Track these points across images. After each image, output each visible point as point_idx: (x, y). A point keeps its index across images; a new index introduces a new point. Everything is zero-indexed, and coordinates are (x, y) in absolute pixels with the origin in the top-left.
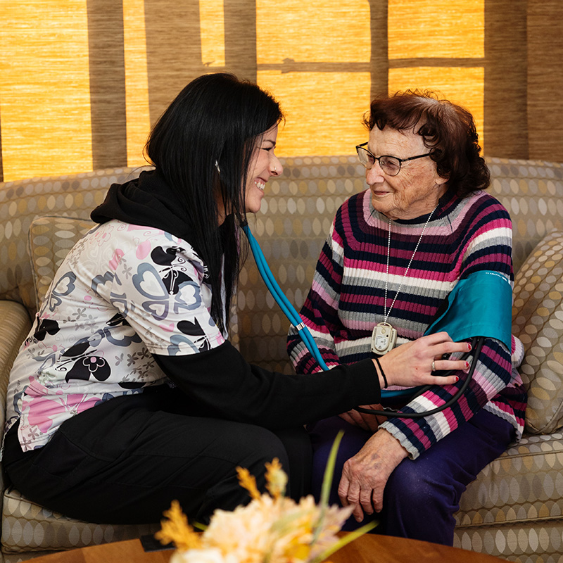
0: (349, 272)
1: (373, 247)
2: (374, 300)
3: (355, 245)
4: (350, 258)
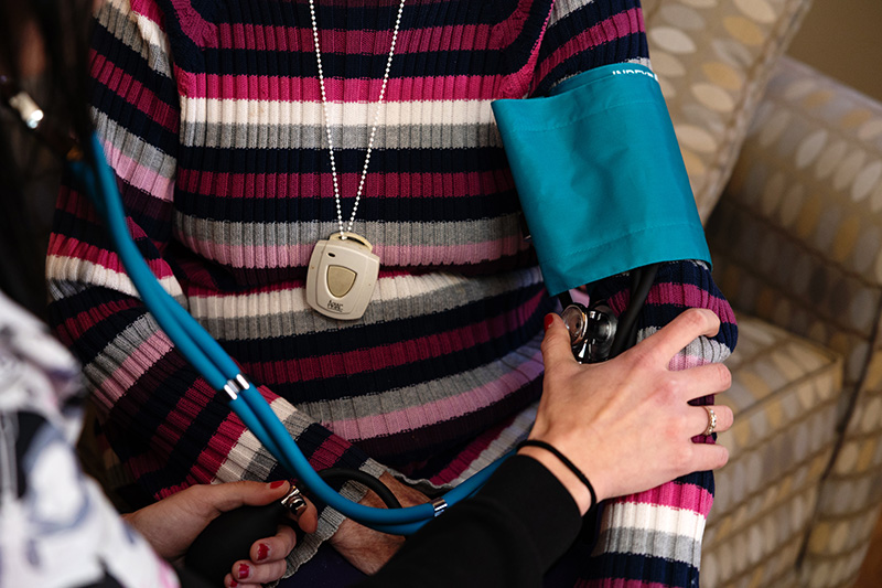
0: (196, 110)
1: (260, 34)
3: (199, 30)
4: (197, 72)
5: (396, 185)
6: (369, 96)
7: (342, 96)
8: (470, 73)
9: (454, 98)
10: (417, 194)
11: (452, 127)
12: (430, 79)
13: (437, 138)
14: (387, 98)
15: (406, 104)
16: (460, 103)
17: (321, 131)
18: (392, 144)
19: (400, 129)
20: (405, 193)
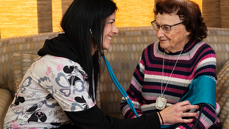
0: (146, 76)
2: (157, 88)
3: (149, 65)
4: (147, 70)
5: (170, 90)
6: (169, 76)
7: (165, 75)
8: (185, 75)
9: (182, 78)
10: (172, 91)
11: (180, 83)
12: (179, 75)
13: (178, 84)
14: (171, 77)
15: (174, 78)
16: (183, 79)
17: (161, 80)
18: (171, 84)
19: (172, 82)
20: (171, 91)
